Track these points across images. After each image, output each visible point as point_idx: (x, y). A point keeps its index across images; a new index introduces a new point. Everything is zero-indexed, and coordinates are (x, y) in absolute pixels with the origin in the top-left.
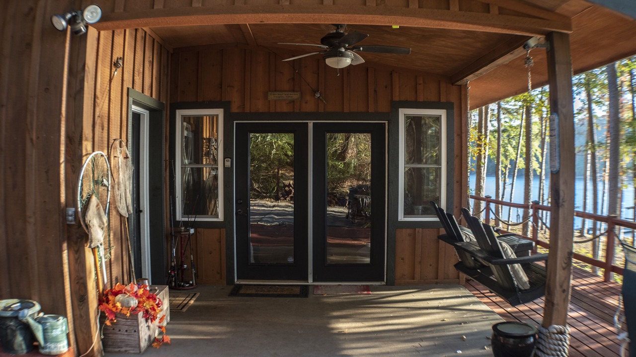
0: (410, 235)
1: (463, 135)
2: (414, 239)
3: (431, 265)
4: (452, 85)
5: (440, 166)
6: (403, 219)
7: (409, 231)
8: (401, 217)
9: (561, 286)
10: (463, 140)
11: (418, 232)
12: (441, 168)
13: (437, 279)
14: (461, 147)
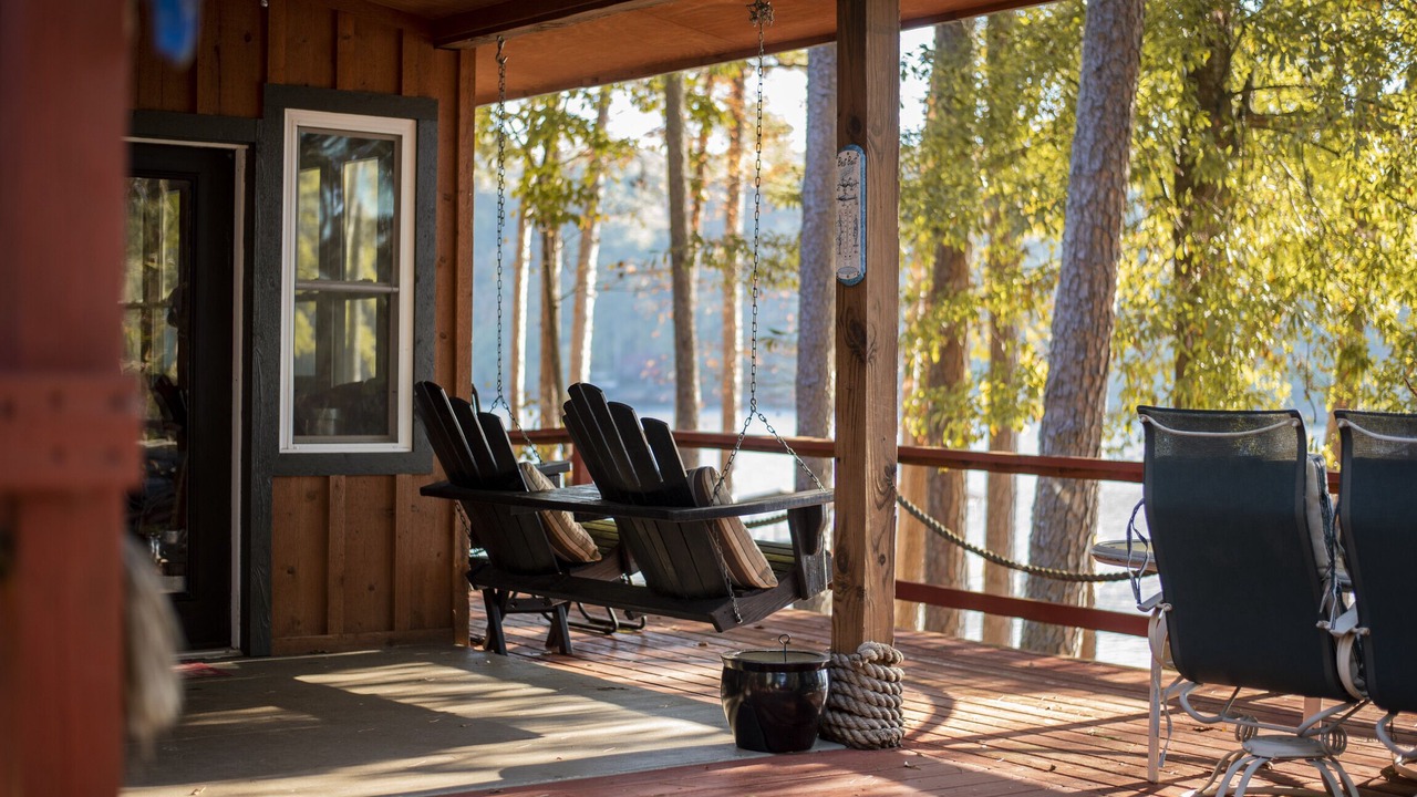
0: (311, 496)
1: (461, 199)
2: (325, 508)
3: (371, 588)
4: (435, 48)
5: (395, 289)
6: (291, 445)
7: (308, 484)
8: (287, 443)
9: (876, 549)
10: (460, 211)
11: (337, 486)
12: (397, 294)
13: (391, 628)
14: (455, 233)
